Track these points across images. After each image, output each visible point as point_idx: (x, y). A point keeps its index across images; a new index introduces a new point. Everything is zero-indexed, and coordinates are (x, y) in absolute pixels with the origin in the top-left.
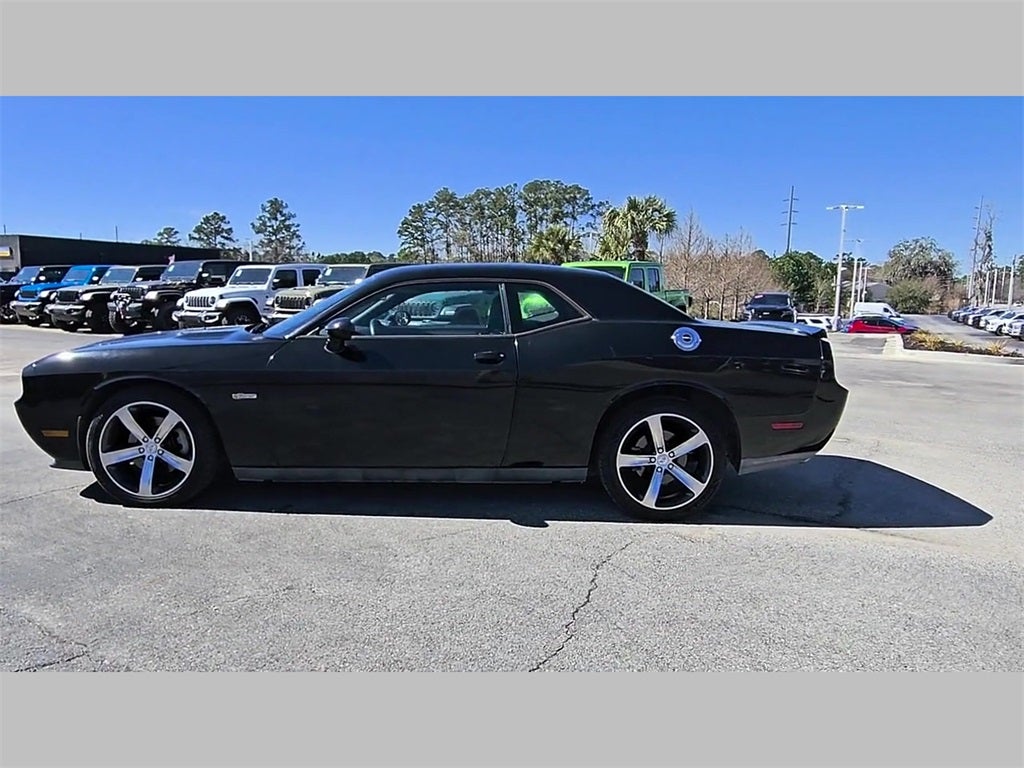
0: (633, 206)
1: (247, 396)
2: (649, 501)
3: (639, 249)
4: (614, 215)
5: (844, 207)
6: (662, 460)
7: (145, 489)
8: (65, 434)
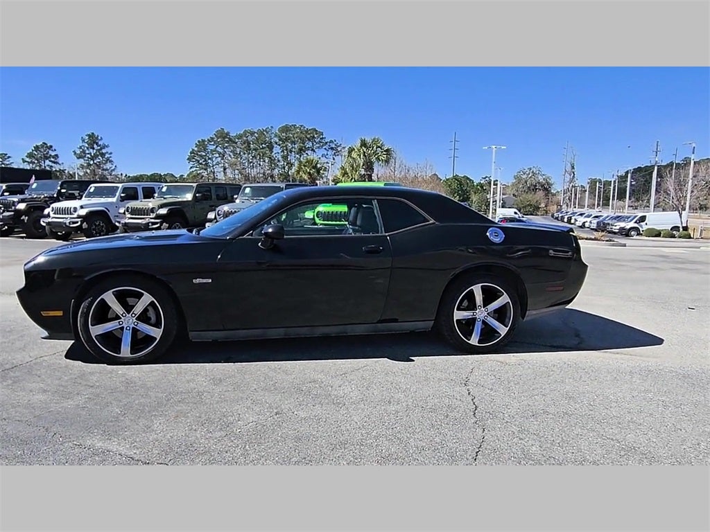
0: (364, 144)
1: (205, 281)
2: (474, 340)
3: (369, 173)
4: (351, 150)
5: (494, 147)
6: (481, 313)
7: (125, 351)
8: (60, 313)
